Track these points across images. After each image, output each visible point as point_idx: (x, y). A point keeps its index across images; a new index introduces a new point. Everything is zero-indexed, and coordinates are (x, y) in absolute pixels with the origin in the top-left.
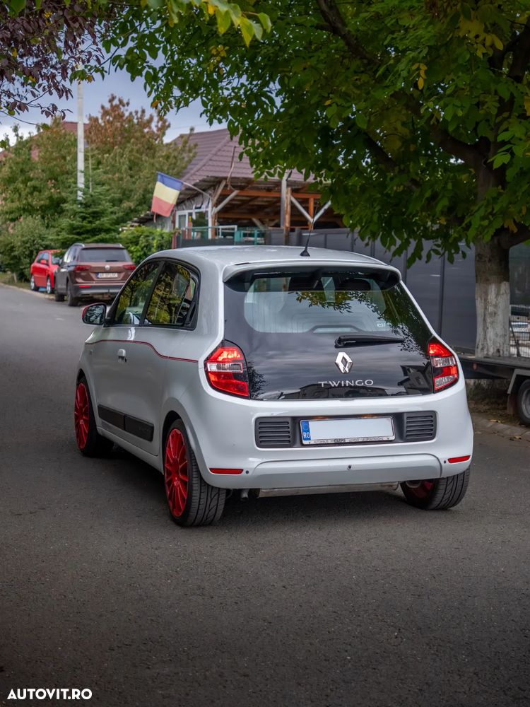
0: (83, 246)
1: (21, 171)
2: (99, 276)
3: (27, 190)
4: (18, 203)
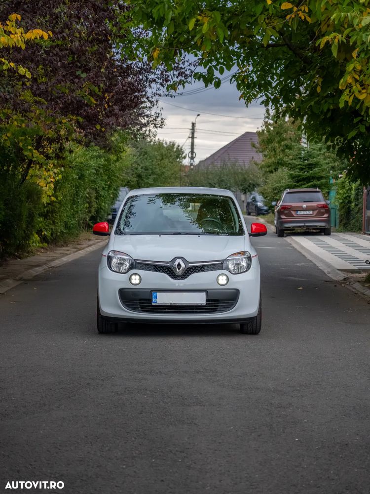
0: (290, 190)
1: (277, 133)
2: (298, 213)
3: (281, 148)
4: (273, 159)
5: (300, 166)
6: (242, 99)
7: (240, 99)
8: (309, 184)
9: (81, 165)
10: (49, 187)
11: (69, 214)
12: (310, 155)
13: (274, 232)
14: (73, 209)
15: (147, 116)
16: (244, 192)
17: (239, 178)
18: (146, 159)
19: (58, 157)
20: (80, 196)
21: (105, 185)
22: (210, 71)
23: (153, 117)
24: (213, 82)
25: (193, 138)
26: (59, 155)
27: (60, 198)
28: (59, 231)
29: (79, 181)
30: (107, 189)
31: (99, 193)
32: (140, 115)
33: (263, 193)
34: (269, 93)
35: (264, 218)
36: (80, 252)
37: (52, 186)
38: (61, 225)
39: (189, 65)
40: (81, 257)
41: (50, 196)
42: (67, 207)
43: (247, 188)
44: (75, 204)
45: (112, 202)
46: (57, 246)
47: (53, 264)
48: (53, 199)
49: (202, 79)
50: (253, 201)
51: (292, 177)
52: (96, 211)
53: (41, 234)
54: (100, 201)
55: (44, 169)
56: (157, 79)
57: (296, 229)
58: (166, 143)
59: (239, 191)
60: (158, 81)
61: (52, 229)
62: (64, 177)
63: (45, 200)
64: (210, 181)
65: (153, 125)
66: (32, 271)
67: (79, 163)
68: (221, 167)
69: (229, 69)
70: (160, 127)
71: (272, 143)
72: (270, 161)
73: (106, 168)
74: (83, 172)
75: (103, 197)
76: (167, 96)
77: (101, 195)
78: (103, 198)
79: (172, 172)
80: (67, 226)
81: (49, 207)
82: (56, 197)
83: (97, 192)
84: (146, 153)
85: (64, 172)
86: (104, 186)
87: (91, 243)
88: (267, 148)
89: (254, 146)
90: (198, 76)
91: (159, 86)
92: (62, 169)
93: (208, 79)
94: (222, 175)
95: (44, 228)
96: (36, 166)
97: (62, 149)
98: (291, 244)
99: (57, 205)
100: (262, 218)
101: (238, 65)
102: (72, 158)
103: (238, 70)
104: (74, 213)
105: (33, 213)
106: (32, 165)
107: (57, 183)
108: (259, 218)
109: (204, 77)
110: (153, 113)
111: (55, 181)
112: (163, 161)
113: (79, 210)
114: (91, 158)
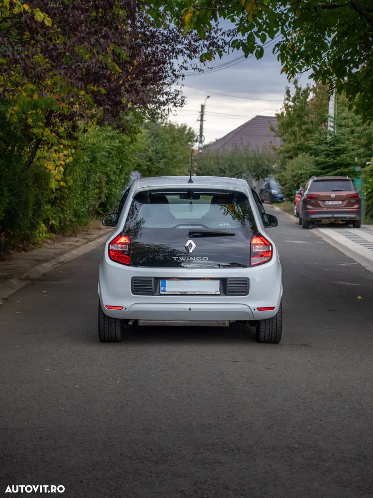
0: (316, 178)
1: (298, 116)
2: (326, 203)
3: (302, 132)
4: (293, 144)
5: (326, 152)
6: (284, 73)
7: (281, 73)
8: (336, 172)
9: (92, 146)
10: (58, 170)
11: (79, 201)
12: (337, 140)
13: (297, 223)
14: (84, 196)
15: (166, 94)
16: (257, 178)
17: (252, 163)
18: (158, 142)
19: (70, 137)
20: (92, 181)
21: (117, 169)
22: (251, 39)
23: (173, 95)
24: (254, 52)
25: (202, 120)
26: (72, 134)
27: (71, 183)
28: (68, 219)
29: (91, 164)
30: (118, 173)
31: (110, 178)
32: (159, 92)
33: (280, 180)
34: (318, 65)
35: (279, 206)
36: (91, 243)
37: (62, 169)
38: (70, 213)
39: (222, 35)
40: (93, 250)
41: (59, 181)
42: (77, 193)
43: (260, 174)
44: (85, 190)
45: (123, 187)
46: (64, 236)
47: (63, 258)
48: (62, 183)
49: (241, 48)
50: (267, 188)
51: (318, 164)
52: (106, 197)
53: (48, 223)
54: (110, 186)
55: (53, 150)
56: (184, 50)
57: (323, 220)
58: (178, 125)
59: (252, 177)
60: (186, 52)
61: (60, 217)
62: (75, 159)
63: (53, 185)
64: (220, 166)
65: (173, 104)
66: (39, 268)
67: (92, 144)
68: (232, 151)
69: (272, 37)
70: (180, 106)
71: (292, 126)
72: (290, 146)
73: (120, 151)
74: (95, 155)
75: (114, 182)
76: (194, 69)
77: (111, 179)
78: (114, 184)
79: (184, 156)
80: (76, 214)
81: (57, 193)
82: (66, 182)
83: (108, 176)
84: (157, 135)
85: (76, 154)
86: (115, 170)
87: (101, 232)
88: (286, 131)
89: (272, 130)
90: (236, 44)
91: (186, 57)
92: (73, 151)
93: (248, 48)
94: (234, 160)
95: (52, 216)
96: (44, 146)
97: (75, 128)
98: (320, 238)
99: (66, 191)
100: (277, 206)
101: (283, 32)
102: (84, 137)
103: (283, 38)
104: (85, 200)
105: (40, 200)
106: (40, 146)
107: (66, 166)
108: (274, 206)
109: (243, 45)
110: (172, 91)
111: (65, 163)
112: (175, 144)
113: (90, 196)
114: (104, 139)
